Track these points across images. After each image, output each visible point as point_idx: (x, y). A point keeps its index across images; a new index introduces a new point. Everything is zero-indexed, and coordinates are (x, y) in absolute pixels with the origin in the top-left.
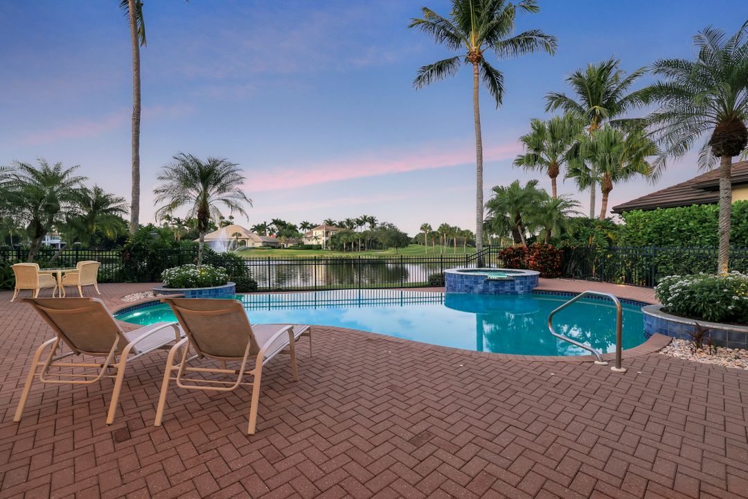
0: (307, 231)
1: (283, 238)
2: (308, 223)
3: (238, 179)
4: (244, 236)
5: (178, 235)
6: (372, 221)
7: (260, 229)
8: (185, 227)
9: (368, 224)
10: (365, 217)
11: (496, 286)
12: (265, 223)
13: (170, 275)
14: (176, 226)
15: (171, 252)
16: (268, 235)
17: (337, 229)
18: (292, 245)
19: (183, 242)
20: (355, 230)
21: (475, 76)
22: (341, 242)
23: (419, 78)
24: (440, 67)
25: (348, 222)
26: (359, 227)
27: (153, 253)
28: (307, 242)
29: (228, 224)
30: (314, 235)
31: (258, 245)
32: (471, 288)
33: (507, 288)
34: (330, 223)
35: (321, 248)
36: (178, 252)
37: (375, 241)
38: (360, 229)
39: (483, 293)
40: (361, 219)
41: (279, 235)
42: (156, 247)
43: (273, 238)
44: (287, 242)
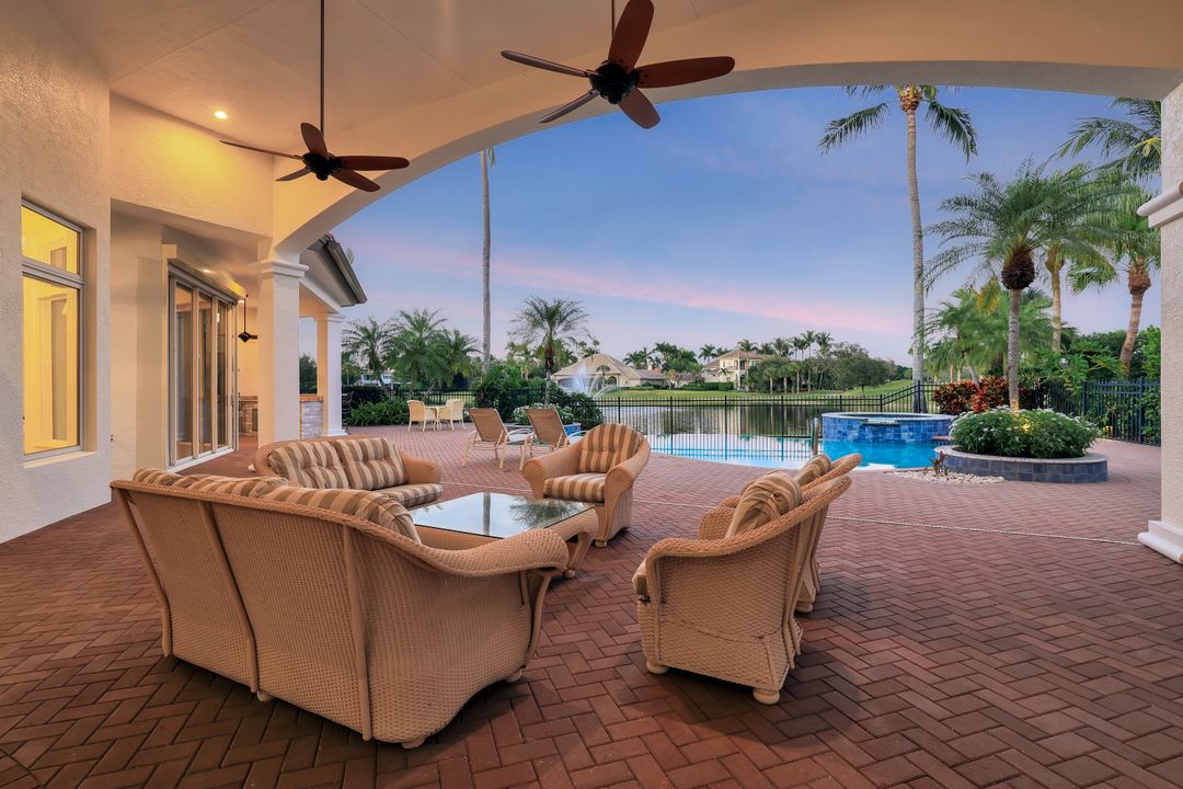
0: (711, 359)
1: (672, 372)
2: (712, 348)
3: (582, 317)
4: (614, 370)
5: (525, 371)
6: (823, 341)
7: (638, 359)
8: (535, 359)
9: (815, 346)
10: (810, 334)
11: (874, 432)
12: (645, 349)
13: (520, 413)
14: (523, 358)
15: (520, 392)
16: (650, 368)
17: (760, 356)
18: (686, 383)
19: (532, 380)
20: (792, 357)
21: (911, 130)
22: (765, 378)
23: (827, 138)
24: (858, 121)
25: (779, 344)
26: (799, 351)
27: (504, 393)
28: (710, 379)
29: (591, 352)
30: (721, 366)
31: (634, 384)
32: (845, 434)
33: (889, 435)
34: (747, 347)
35: (732, 388)
36: (526, 392)
37: (826, 375)
38: (799, 356)
39: (858, 440)
40: (802, 338)
41: (666, 368)
42: (507, 386)
43: (657, 374)
44: (679, 379)
